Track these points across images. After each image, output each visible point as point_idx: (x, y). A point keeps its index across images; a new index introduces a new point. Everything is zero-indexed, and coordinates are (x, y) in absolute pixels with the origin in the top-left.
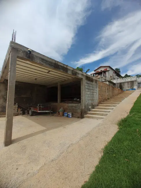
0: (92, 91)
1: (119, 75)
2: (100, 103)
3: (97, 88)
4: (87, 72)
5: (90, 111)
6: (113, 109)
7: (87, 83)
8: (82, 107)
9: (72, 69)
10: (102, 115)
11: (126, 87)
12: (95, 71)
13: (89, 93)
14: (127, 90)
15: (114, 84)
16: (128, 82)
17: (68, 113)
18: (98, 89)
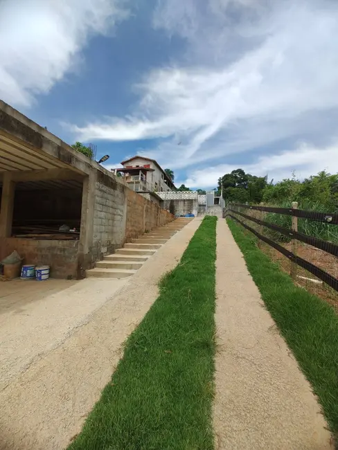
0: (111, 210)
1: (170, 185)
2: (128, 239)
3: (122, 205)
4: (101, 161)
5: (102, 259)
6: (153, 253)
7: (101, 190)
8: (82, 250)
9: (58, 143)
10: (131, 268)
11: (181, 209)
12: (123, 164)
13: (103, 214)
14: (181, 216)
15: (161, 201)
16: (184, 200)
17: (37, 269)
18: (125, 208)
